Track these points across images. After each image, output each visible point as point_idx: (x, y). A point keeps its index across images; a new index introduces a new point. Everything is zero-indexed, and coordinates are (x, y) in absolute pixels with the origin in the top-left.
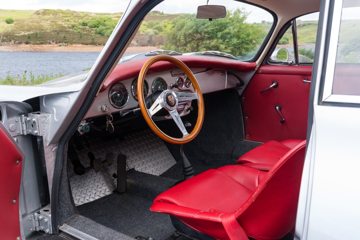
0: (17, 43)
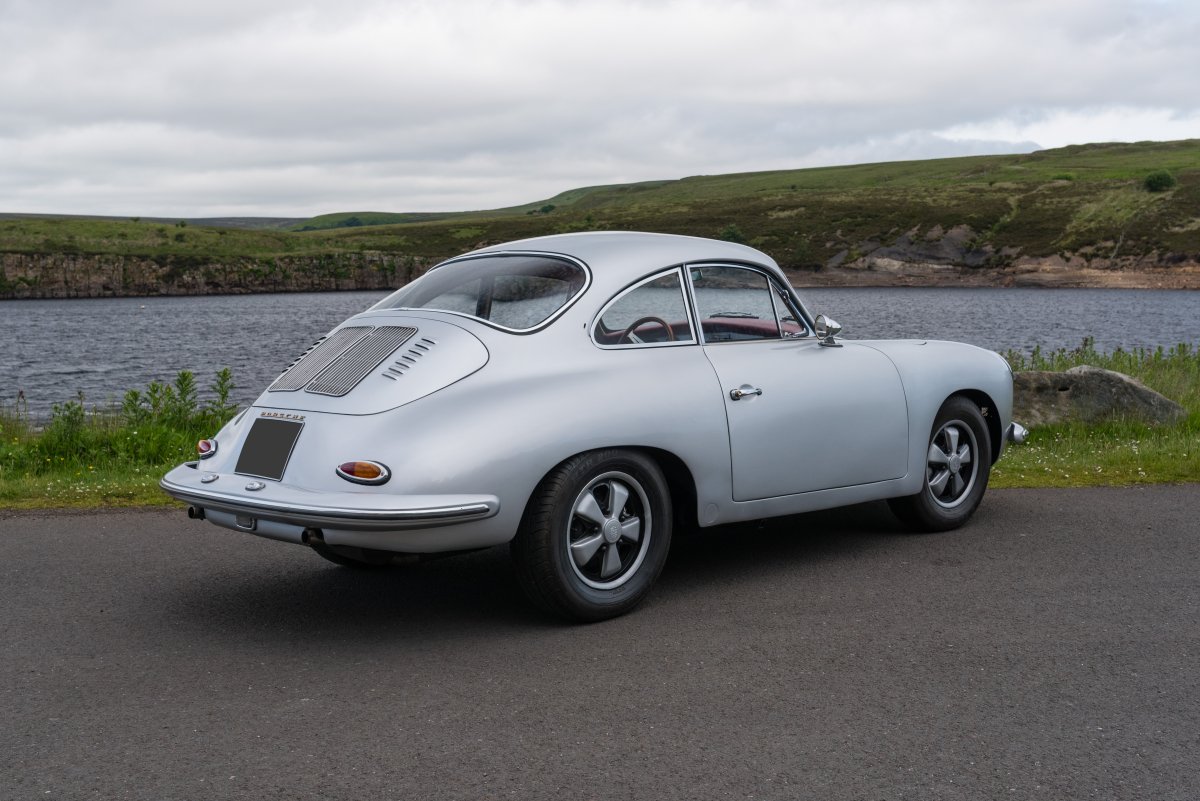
0: (1169, 260)
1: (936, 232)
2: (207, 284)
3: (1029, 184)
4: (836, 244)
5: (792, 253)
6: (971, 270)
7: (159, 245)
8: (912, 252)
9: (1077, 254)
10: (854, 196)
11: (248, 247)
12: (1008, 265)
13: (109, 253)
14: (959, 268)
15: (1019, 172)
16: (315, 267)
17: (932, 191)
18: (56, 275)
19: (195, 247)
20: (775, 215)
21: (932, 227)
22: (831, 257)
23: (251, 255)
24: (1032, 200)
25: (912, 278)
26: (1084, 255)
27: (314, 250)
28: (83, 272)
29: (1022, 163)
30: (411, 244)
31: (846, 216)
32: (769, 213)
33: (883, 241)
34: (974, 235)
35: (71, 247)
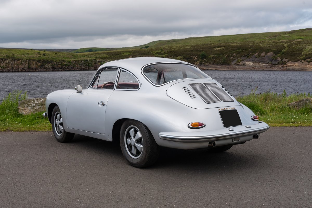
1: (263, 54)
2: (52, 68)
3: (290, 40)
4: (234, 58)
5: (221, 60)
6: (274, 65)
7: (38, 57)
8: (256, 60)
9: (305, 61)
10: (239, 44)
11: (63, 57)
12: (285, 64)
13: (24, 59)
14: (270, 65)
15: (286, 37)
16: (83, 63)
17: (262, 42)
18: (9, 65)
19: (49, 57)
20: (216, 49)
21: (262, 53)
22: (233, 61)
23: (65, 60)
24: (291, 45)
25: (256, 68)
26: (307, 61)
27: (82, 58)
28: (17, 64)
29: (287, 34)
30: (110, 57)
31: (237, 49)
32: (214, 48)
33: (248, 57)
34: (274, 55)
35: (13, 57)
